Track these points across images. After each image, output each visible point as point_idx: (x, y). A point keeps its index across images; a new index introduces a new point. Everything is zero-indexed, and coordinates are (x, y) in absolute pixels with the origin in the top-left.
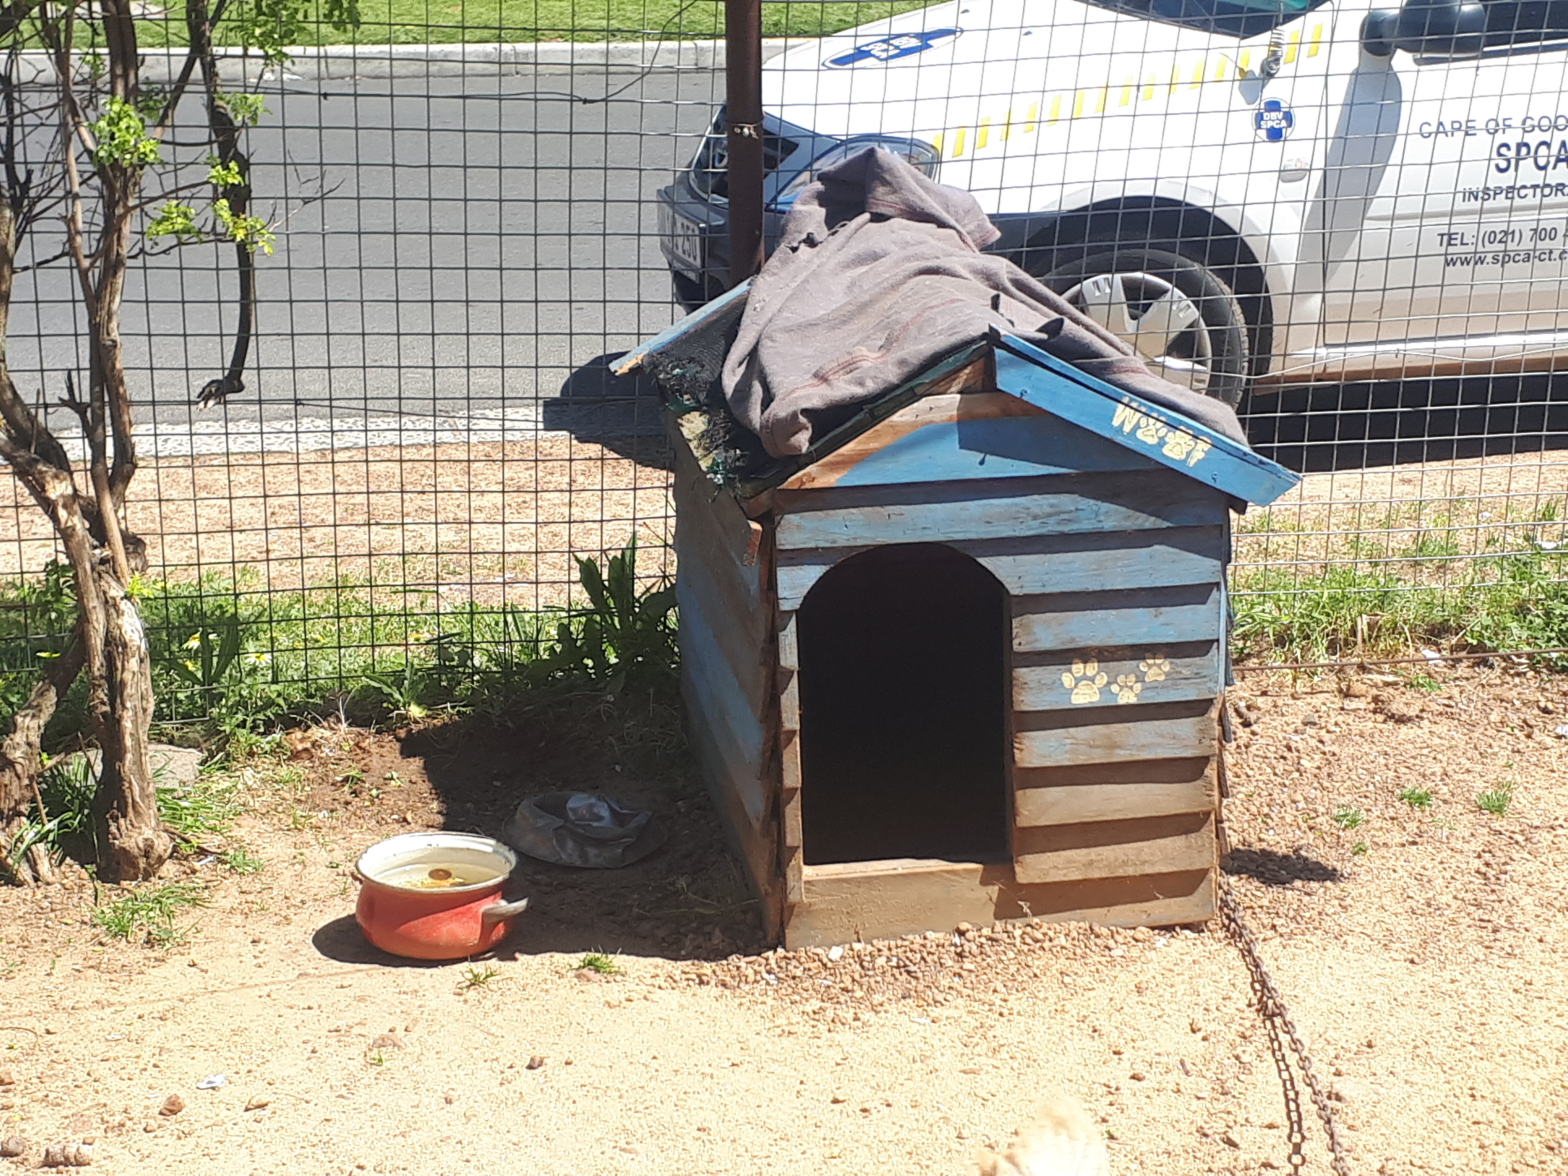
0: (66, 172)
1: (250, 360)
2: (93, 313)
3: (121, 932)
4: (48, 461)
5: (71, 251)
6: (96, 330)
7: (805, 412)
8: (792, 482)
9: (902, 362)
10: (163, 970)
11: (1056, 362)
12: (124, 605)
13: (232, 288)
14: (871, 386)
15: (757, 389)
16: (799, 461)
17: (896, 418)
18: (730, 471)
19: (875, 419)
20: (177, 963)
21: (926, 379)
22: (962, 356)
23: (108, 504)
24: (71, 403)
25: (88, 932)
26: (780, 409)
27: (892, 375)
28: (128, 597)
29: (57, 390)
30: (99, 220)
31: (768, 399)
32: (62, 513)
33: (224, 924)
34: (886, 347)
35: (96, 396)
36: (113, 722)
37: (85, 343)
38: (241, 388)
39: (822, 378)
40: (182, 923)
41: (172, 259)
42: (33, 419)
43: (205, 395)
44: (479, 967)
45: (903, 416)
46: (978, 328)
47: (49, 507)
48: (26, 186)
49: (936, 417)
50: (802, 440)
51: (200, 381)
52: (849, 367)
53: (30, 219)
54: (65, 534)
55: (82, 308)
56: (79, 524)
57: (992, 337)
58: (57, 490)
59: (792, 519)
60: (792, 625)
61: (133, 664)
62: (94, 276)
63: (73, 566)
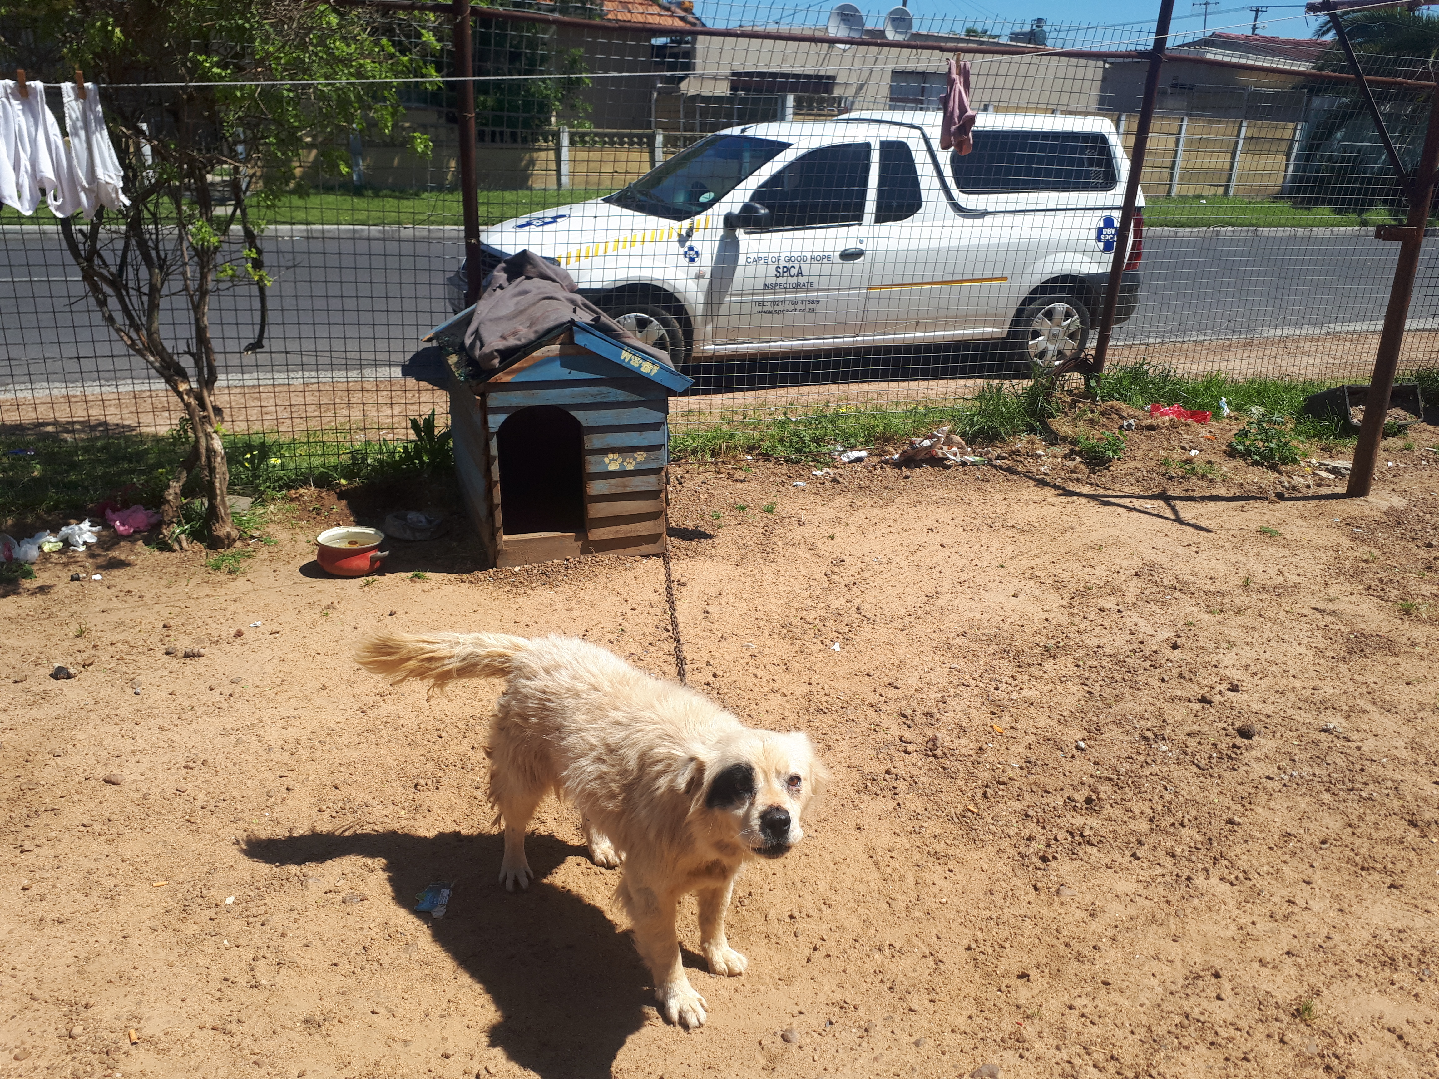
0: (182, 254)
1: (266, 335)
2: (196, 313)
3: (217, 568)
4: (178, 375)
5: (186, 288)
6: (198, 321)
7: (497, 351)
8: (492, 380)
9: (536, 332)
10: (236, 583)
11: (597, 333)
12: (214, 435)
13: (257, 305)
14: (523, 341)
15: (478, 343)
16: (495, 371)
17: (535, 354)
18: (467, 375)
19: (526, 355)
20: (241, 581)
21: (546, 338)
22: (560, 330)
23: (205, 394)
24: (189, 352)
25: (204, 569)
26: (486, 350)
27: (532, 336)
28: (216, 432)
29: (182, 347)
30: (198, 275)
31: (482, 346)
32: (186, 397)
33: (262, 565)
34: (530, 327)
35: (199, 349)
36: (212, 483)
37: (193, 327)
38: (262, 347)
39: (503, 338)
40: (243, 565)
41: (230, 292)
42: (171, 358)
43: (247, 349)
44: (370, 578)
45: (536, 354)
46: (566, 319)
47: (180, 394)
48: (165, 260)
49: (551, 354)
50: (496, 362)
51: (244, 343)
52: (514, 333)
53: (168, 275)
54: (187, 406)
55: (192, 312)
56: (192, 401)
57: (572, 322)
58: (183, 387)
59: (493, 395)
60: (495, 439)
61: (219, 459)
62: (196, 298)
63: (192, 418)
